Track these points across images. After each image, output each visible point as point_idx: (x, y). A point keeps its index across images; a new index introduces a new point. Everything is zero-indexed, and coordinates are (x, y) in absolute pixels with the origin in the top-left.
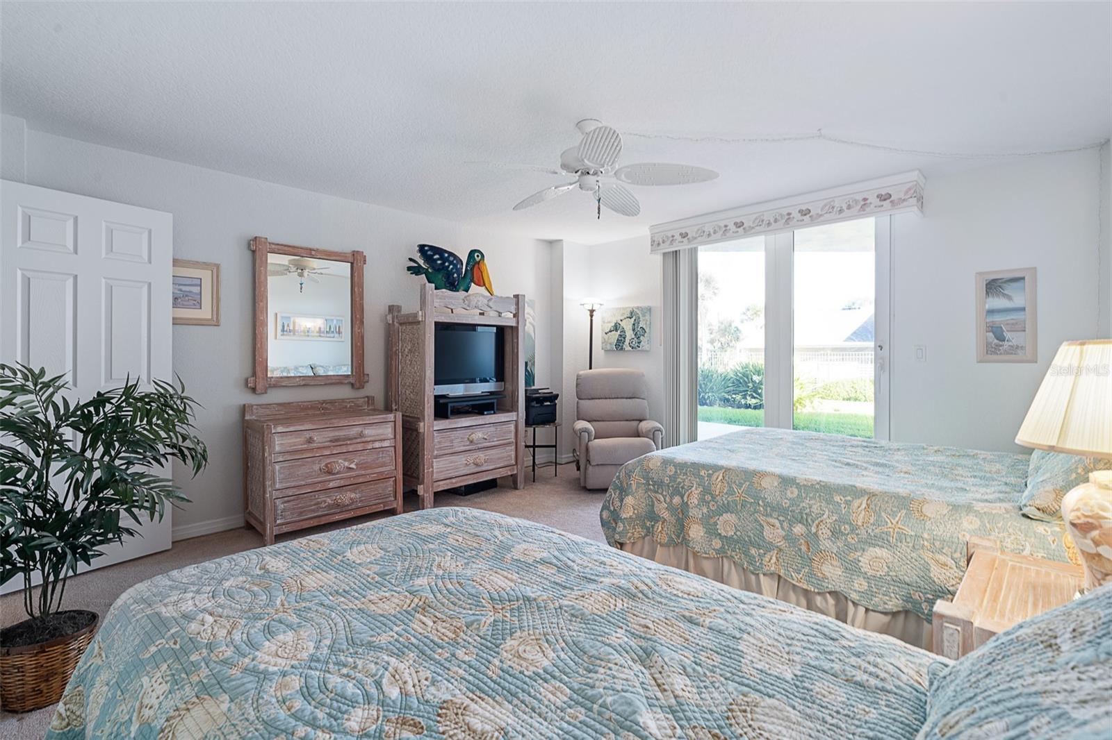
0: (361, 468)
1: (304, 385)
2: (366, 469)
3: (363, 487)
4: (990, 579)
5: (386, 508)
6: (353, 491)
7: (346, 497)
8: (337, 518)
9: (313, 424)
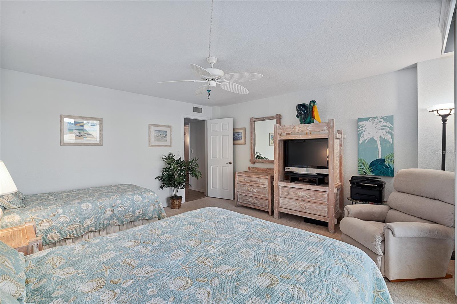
0: (258, 192)
1: (262, 163)
2: (259, 193)
3: (258, 199)
4: (27, 234)
5: (266, 210)
6: (256, 200)
7: (253, 201)
8: (251, 206)
9: (245, 175)
